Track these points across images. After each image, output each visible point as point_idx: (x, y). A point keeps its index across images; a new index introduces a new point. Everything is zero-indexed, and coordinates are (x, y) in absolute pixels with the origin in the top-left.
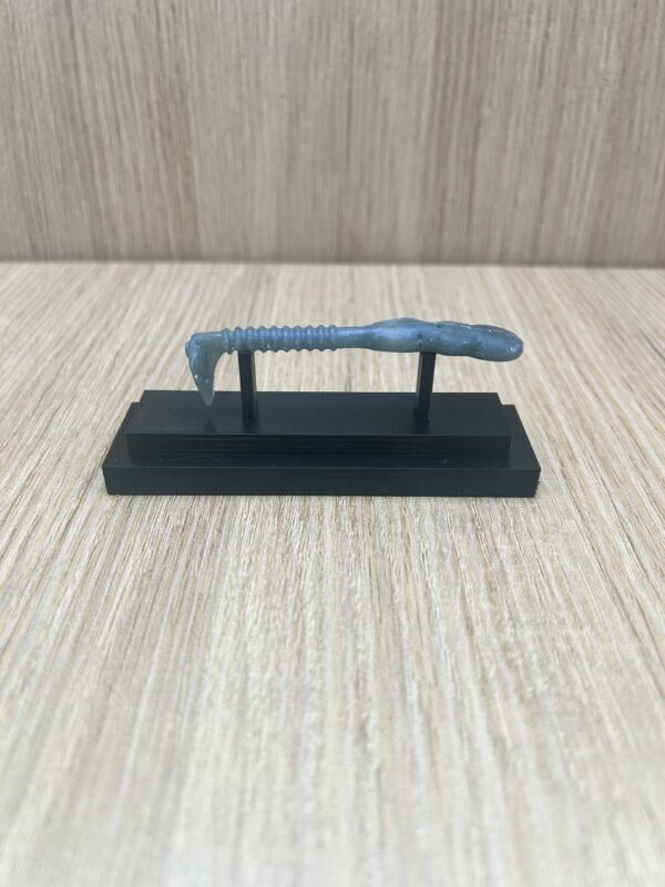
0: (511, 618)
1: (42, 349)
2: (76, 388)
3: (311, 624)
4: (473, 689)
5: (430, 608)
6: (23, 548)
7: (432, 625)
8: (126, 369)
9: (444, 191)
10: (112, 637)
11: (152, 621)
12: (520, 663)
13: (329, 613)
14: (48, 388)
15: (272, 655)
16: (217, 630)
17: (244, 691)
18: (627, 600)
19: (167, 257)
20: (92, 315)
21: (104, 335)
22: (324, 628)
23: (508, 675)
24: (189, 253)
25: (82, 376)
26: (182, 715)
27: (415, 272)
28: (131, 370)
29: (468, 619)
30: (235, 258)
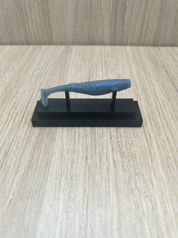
0: (120, 136)
1: (15, 70)
2: (24, 81)
3: (77, 137)
4: (110, 150)
5: (103, 134)
6: (14, 120)
7: (103, 137)
8: (35, 76)
9: (116, 26)
10: (35, 139)
11: (43, 136)
12: (121, 145)
13: (81, 135)
14: (17, 81)
15: (69, 143)
16: (57, 138)
17: (62, 151)
18: (146, 132)
19: (45, 44)
20: (27, 60)
21: (30, 66)
22: (80, 137)
23: (118, 148)
24: (50, 43)
25: (25, 78)
26: (50, 155)
27: (108, 48)
28: (37, 76)
29: (111, 136)
30: (62, 44)
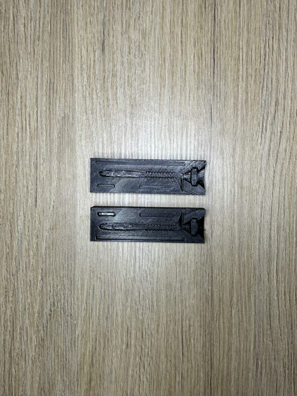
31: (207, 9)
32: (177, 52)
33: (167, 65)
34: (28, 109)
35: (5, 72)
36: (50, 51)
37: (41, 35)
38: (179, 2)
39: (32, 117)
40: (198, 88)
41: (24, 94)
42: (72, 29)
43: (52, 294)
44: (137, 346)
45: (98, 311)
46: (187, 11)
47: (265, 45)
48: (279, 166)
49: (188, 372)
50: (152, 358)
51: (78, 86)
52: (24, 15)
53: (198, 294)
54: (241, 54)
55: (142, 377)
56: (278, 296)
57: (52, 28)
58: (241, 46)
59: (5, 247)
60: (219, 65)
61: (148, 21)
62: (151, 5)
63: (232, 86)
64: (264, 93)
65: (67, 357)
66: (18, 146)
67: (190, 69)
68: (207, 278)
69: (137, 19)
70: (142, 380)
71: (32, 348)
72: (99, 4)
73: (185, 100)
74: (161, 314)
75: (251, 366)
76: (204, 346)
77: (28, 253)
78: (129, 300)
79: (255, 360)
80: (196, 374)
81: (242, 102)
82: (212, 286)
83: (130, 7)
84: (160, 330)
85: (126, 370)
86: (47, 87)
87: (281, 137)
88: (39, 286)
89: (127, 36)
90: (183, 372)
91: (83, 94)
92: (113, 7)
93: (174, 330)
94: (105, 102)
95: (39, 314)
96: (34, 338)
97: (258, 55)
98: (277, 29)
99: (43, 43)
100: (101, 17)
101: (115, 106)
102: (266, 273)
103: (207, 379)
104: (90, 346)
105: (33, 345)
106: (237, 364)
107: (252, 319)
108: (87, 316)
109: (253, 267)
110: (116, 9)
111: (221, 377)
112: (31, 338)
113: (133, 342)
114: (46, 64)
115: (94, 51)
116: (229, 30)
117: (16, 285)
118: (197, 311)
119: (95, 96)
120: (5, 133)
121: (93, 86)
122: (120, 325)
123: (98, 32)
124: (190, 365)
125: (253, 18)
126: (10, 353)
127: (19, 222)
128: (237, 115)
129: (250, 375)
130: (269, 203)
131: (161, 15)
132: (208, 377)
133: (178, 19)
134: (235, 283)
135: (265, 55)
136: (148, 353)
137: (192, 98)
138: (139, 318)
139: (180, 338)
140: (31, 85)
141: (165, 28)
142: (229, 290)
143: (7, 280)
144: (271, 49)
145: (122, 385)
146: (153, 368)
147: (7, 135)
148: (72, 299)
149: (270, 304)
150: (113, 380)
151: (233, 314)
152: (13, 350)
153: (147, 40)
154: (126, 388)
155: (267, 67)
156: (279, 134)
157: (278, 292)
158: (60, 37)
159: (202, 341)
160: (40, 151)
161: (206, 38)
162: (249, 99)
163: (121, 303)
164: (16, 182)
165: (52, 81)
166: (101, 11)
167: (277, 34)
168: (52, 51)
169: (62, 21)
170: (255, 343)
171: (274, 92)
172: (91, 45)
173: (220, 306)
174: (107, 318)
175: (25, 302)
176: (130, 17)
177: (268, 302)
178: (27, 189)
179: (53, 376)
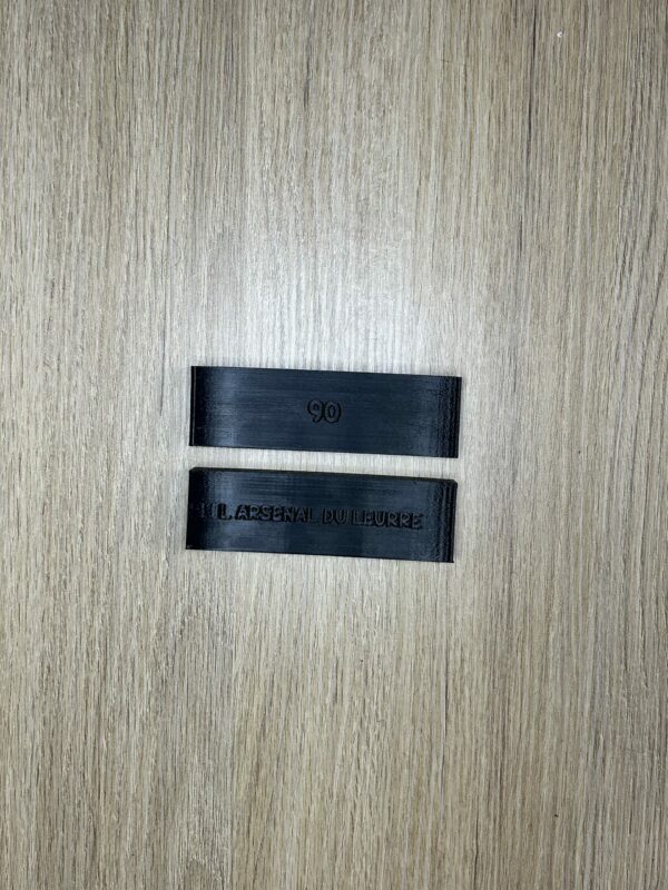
31: (518, 23)
32: (456, 106)
33: (434, 133)
34: (150, 217)
35: (105, 140)
36: (198, 99)
37: (180, 67)
38: (462, 7)
39: (157, 234)
40: (496, 181)
41: (142, 186)
42: (243, 56)
43: (186, 589)
44: (355, 698)
45: (278, 625)
46: (479, 26)
47: (635, 98)
48: (654, 343)
49: (455, 754)
50: (384, 723)
51: (253, 173)
52: (147, 25)
53: (482, 598)
54: (585, 114)
55: (362, 761)
56: (642, 604)
57: (204, 52)
58: (585, 98)
59: (94, 493)
60: (539, 137)
61: (398, 44)
62: (405, 11)
63: (564, 181)
64: (629, 195)
65: (213, 718)
66: (128, 291)
67: (481, 142)
68: (501, 567)
69: (375, 40)
70: (362, 767)
71: (142, 699)
72: (300, 7)
73: (469, 206)
74: (405, 636)
75: (583, 745)
76: (490, 703)
77: (141, 506)
78: (342, 607)
79: (593, 733)
80: (473, 758)
81: (584, 213)
82: (510, 582)
83: (363, 15)
84: (402, 669)
85: (331, 748)
86: (189, 172)
87: (660, 283)
88: (161, 573)
89: (355, 74)
90: (447, 754)
91: (261, 188)
92: (329, 14)
93: (431, 669)
94: (307, 204)
95: (159, 629)
96: (147, 677)
97: (620, 118)
98: (660, 65)
99: (184, 84)
100: (303, 34)
101: (327, 214)
102: (621, 558)
103: (494, 769)
104: (259, 698)
105: (145, 692)
106: (555, 740)
107: (590, 648)
108: (257, 635)
109: (595, 547)
110: (335, 19)
111: (521, 764)
112: (141, 679)
113: (346, 692)
114: (191, 127)
115: (288, 103)
116: (562, 67)
117: (114, 570)
118: (479, 631)
119: (285, 194)
120: (103, 264)
121: (282, 172)
122: (322, 657)
123: (295, 63)
124: (461, 740)
125: (611, 43)
126: (98, 706)
127: (125, 443)
128: (573, 238)
129: (582, 761)
130: (631, 419)
131: (426, 33)
132: (496, 766)
133: (459, 43)
134: (557, 577)
135: (634, 119)
136: (377, 715)
137: (482, 201)
138: (360, 642)
139: (443, 684)
140: (157, 169)
141: (432, 60)
142: (543, 592)
143: (96, 561)
144: (646, 108)
145: (322, 777)
146: (386, 746)
147: (107, 266)
148: (228, 600)
149: (626, 620)
150: (304, 767)
151: (551, 640)
152: (103, 700)
153: (396, 83)
154: (329, 784)
155: (636, 143)
156: (656, 279)
157: (643, 597)
158: (219, 72)
159: (486, 692)
160: (172, 304)
161: (515, 81)
162: (598, 206)
163: (325, 613)
164: (122, 364)
165: (200, 160)
166: (303, 22)
167: (660, 77)
168: (202, 100)
169: (224, 39)
170: (593, 698)
171: (649, 194)
172: (282, 89)
173: (524, 622)
174: (296, 642)
175: (131, 606)
176: (362, 36)
177: (622, 617)
178: (144, 380)
179: (184, 756)
